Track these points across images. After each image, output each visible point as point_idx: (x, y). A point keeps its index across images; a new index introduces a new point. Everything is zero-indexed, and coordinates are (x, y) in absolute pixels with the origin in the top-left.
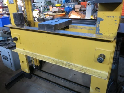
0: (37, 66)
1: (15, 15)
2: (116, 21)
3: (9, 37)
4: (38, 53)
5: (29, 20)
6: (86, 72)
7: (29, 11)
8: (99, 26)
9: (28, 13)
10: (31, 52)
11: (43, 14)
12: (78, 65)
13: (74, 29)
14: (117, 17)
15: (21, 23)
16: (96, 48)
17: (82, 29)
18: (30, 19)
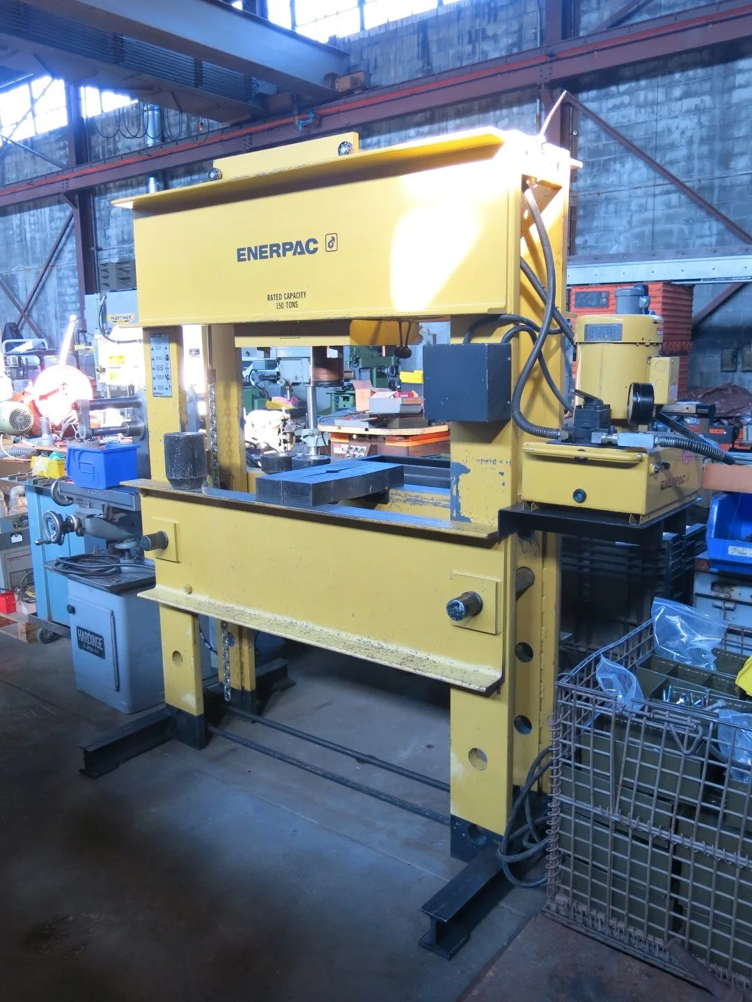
0: (243, 691)
1: (171, 442)
2: (502, 474)
3: (121, 541)
4: (248, 605)
5: (224, 461)
6: (421, 668)
7: (229, 422)
8: (457, 491)
9: (226, 433)
10: (219, 603)
11: (315, 426)
12: (400, 649)
13: (407, 505)
14: (504, 463)
15: (194, 472)
16: (455, 572)
17: (435, 505)
18: (231, 457)
